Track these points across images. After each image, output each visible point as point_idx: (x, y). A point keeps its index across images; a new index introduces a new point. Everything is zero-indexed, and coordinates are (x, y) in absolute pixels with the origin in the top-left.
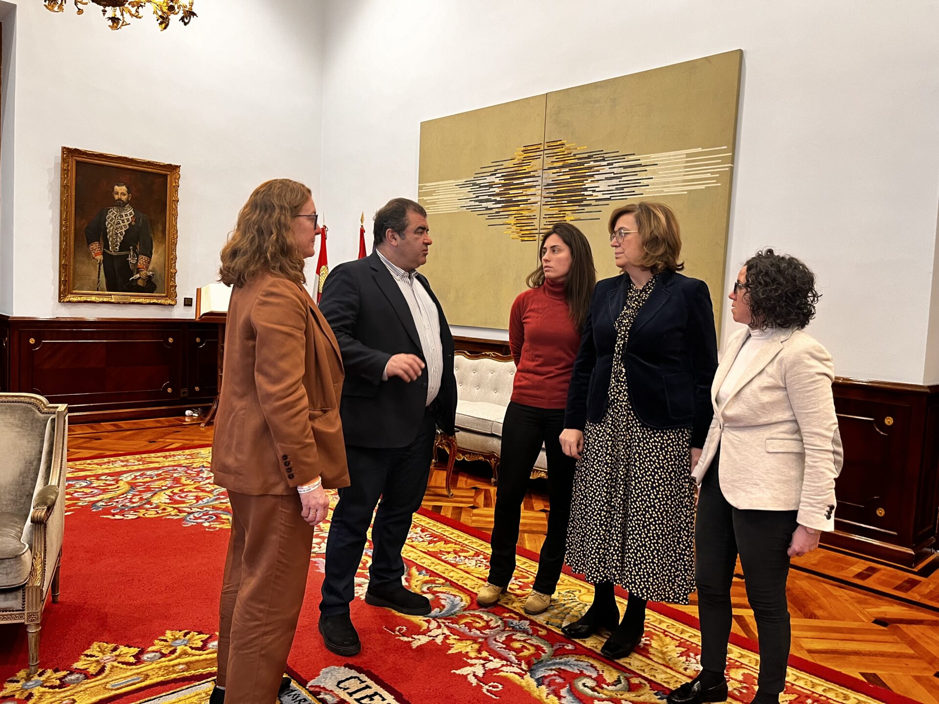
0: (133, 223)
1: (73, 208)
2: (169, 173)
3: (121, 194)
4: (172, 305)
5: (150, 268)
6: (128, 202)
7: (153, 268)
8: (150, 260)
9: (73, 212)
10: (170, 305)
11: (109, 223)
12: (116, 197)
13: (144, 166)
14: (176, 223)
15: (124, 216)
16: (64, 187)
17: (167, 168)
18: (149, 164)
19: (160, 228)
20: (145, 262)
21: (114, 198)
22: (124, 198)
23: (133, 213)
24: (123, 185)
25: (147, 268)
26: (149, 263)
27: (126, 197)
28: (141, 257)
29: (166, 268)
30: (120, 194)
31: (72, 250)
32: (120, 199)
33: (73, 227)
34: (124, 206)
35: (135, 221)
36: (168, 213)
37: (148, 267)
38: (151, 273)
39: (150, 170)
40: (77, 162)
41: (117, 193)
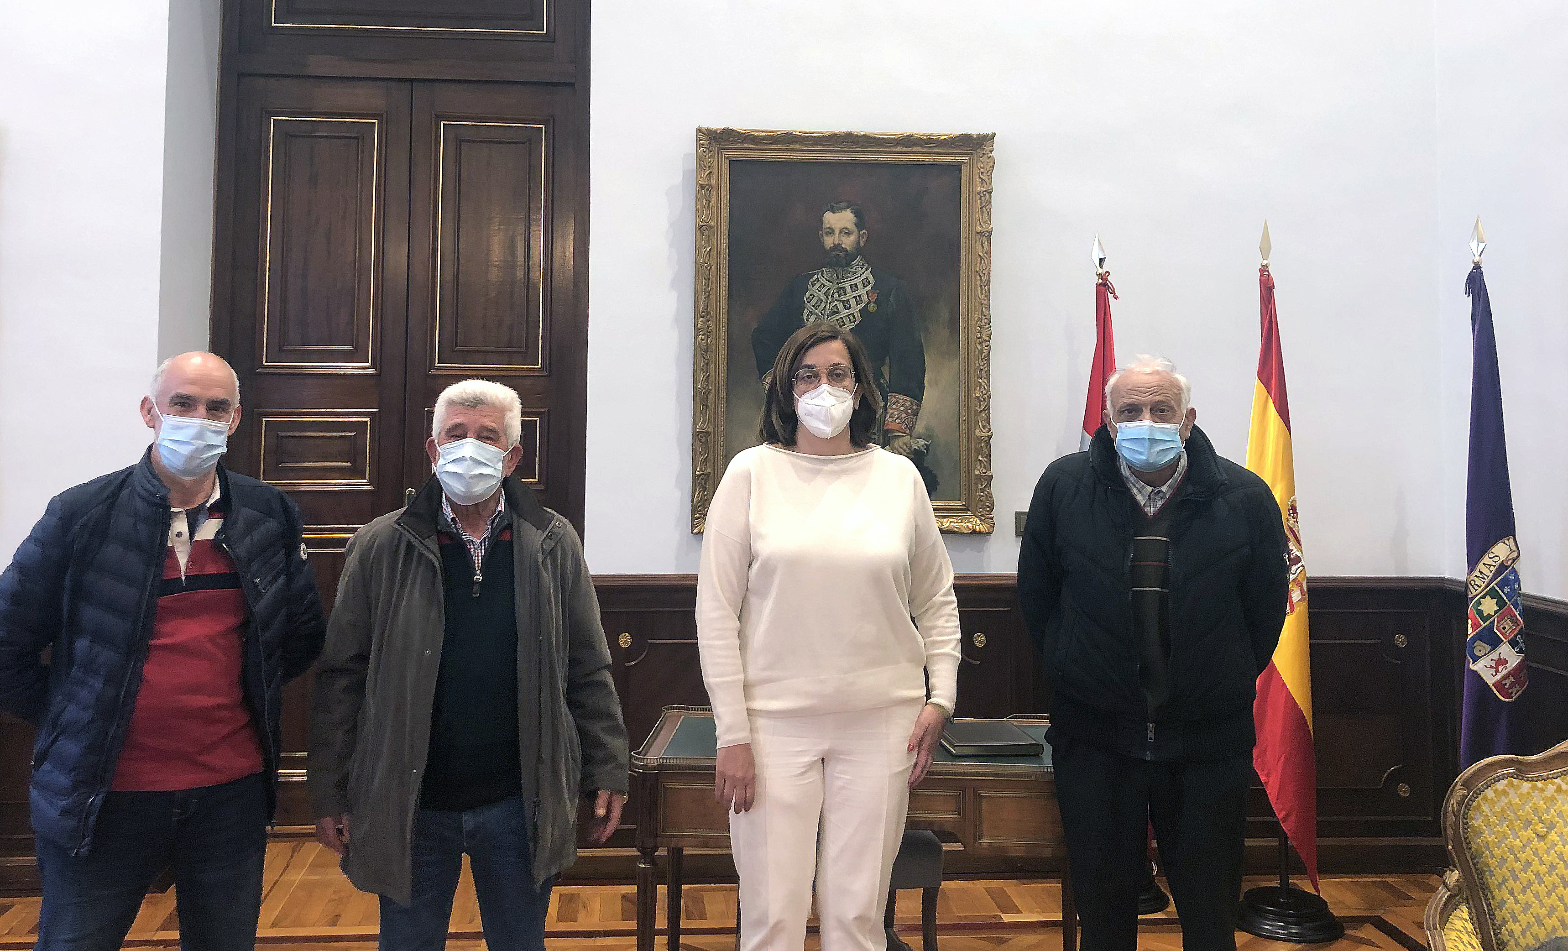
0: (872, 308)
1: (724, 283)
2: (965, 159)
3: (840, 232)
4: (980, 533)
5: (920, 428)
6: (859, 251)
7: (927, 428)
8: (919, 405)
9: (724, 293)
10: (974, 532)
11: (811, 313)
12: (829, 242)
13: (898, 149)
14: (988, 296)
15: (848, 289)
16: (701, 229)
17: (958, 147)
18: (909, 141)
19: (945, 315)
20: (907, 413)
21: (822, 244)
22: (848, 242)
23: (871, 278)
24: (845, 209)
25: (911, 428)
26: (916, 414)
27: (852, 238)
28: (892, 398)
29: (963, 427)
30: (837, 232)
31: (722, 394)
32: (837, 247)
33: (723, 332)
34: (848, 264)
35: (875, 303)
36: (963, 269)
37: (914, 425)
38: (922, 442)
39: (914, 158)
40: (732, 163)
41: (831, 231)
